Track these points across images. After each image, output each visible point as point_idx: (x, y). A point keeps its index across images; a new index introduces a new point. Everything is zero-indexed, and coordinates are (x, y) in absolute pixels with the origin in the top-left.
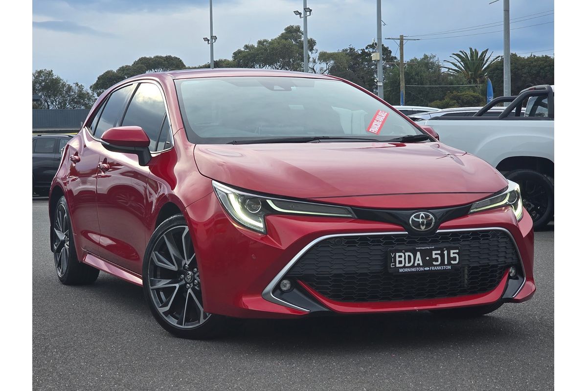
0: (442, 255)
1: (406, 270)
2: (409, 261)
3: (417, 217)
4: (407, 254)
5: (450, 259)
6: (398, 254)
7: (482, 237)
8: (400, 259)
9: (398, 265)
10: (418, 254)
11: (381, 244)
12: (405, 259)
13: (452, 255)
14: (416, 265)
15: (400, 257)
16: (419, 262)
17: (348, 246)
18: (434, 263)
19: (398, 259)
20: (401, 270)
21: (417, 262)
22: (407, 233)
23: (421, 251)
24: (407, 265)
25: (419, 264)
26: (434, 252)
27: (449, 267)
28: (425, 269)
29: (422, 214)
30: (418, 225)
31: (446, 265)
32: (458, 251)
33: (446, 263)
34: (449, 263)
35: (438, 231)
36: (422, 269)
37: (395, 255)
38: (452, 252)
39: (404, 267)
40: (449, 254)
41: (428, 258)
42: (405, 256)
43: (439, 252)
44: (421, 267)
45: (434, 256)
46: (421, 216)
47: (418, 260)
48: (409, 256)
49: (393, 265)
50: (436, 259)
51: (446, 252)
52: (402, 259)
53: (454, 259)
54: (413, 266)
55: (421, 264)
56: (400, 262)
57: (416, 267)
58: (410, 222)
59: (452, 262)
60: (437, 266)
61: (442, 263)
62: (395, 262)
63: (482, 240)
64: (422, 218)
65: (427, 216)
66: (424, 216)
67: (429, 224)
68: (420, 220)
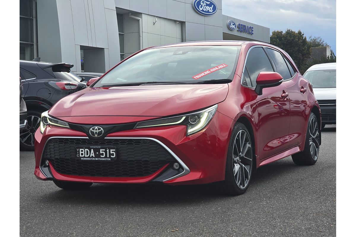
0: (106, 152)
1: (85, 159)
2: (87, 154)
3: (93, 129)
4: (86, 150)
5: (110, 154)
6: (81, 150)
7: (134, 143)
8: (82, 152)
9: (81, 156)
10: (92, 150)
11: (74, 143)
12: (85, 152)
13: (111, 153)
14: (91, 156)
15: (82, 151)
16: (92, 155)
17: (60, 143)
18: (101, 156)
19: (81, 152)
20: (82, 159)
21: (91, 155)
22: (88, 138)
23: (94, 149)
24: (86, 156)
25: (92, 156)
26: (101, 150)
27: (110, 159)
28: (96, 159)
29: (96, 128)
31: (108, 158)
32: (114, 150)
33: (108, 156)
34: (110, 157)
35: (105, 138)
36: (94, 159)
37: (79, 150)
38: (111, 150)
39: (84, 157)
40: (109, 152)
43: (104, 150)
45: (101, 152)
46: (95, 129)
47: (92, 154)
48: (87, 151)
49: (78, 156)
50: (102, 154)
51: (108, 150)
52: (83, 152)
53: (113, 155)
54: (89, 157)
55: (94, 156)
56: (82, 154)
57: (91, 157)
58: (90, 133)
59: (112, 156)
60: (103, 158)
61: (106, 157)
62: (79, 154)
63: (135, 144)
64: (96, 130)
65: (99, 129)
66: (97, 129)
67: (99, 133)
68: (95, 131)
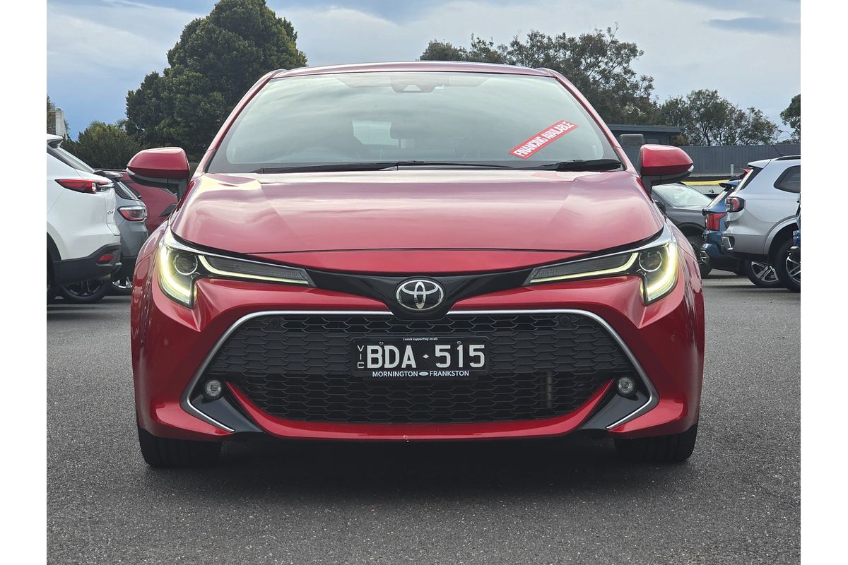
0: (454, 353)
1: (385, 374)
2: (392, 360)
3: (411, 287)
4: (387, 348)
5: (468, 359)
6: (370, 348)
7: (537, 324)
8: (375, 356)
9: (370, 365)
10: (409, 350)
11: (344, 329)
12: (383, 356)
13: (472, 354)
14: (404, 366)
15: (375, 351)
16: (409, 363)
17: (290, 331)
18: (439, 365)
19: (370, 356)
20: (375, 374)
21: (405, 362)
22: (391, 313)
23: (413, 344)
24: (387, 365)
25: (409, 367)
26: (438, 348)
27: (467, 373)
28: (420, 374)
29: (420, 283)
30: (410, 300)
31: (460, 369)
32: (482, 347)
33: (461, 365)
34: (466, 367)
35: (449, 313)
36: (415, 374)
37: (365, 349)
38: (472, 347)
39: (382, 369)
40: (466, 351)
41: (426, 356)
42: (384, 351)
43: (448, 347)
44: (414, 370)
45: (438, 354)
46: (417, 287)
47: (409, 359)
48: (392, 352)
49: (360, 365)
50: (443, 360)
51: (460, 348)
52: (379, 356)
53: (477, 359)
54: (398, 368)
55: (414, 366)
56: (375, 361)
57: (404, 369)
58: (398, 297)
59: (473, 365)
60: (443, 370)
61: (454, 365)
62: (365, 359)
63: (539, 329)
64: (420, 289)
65: (429, 287)
66: (423, 287)
67: (431, 299)
68: (415, 293)
